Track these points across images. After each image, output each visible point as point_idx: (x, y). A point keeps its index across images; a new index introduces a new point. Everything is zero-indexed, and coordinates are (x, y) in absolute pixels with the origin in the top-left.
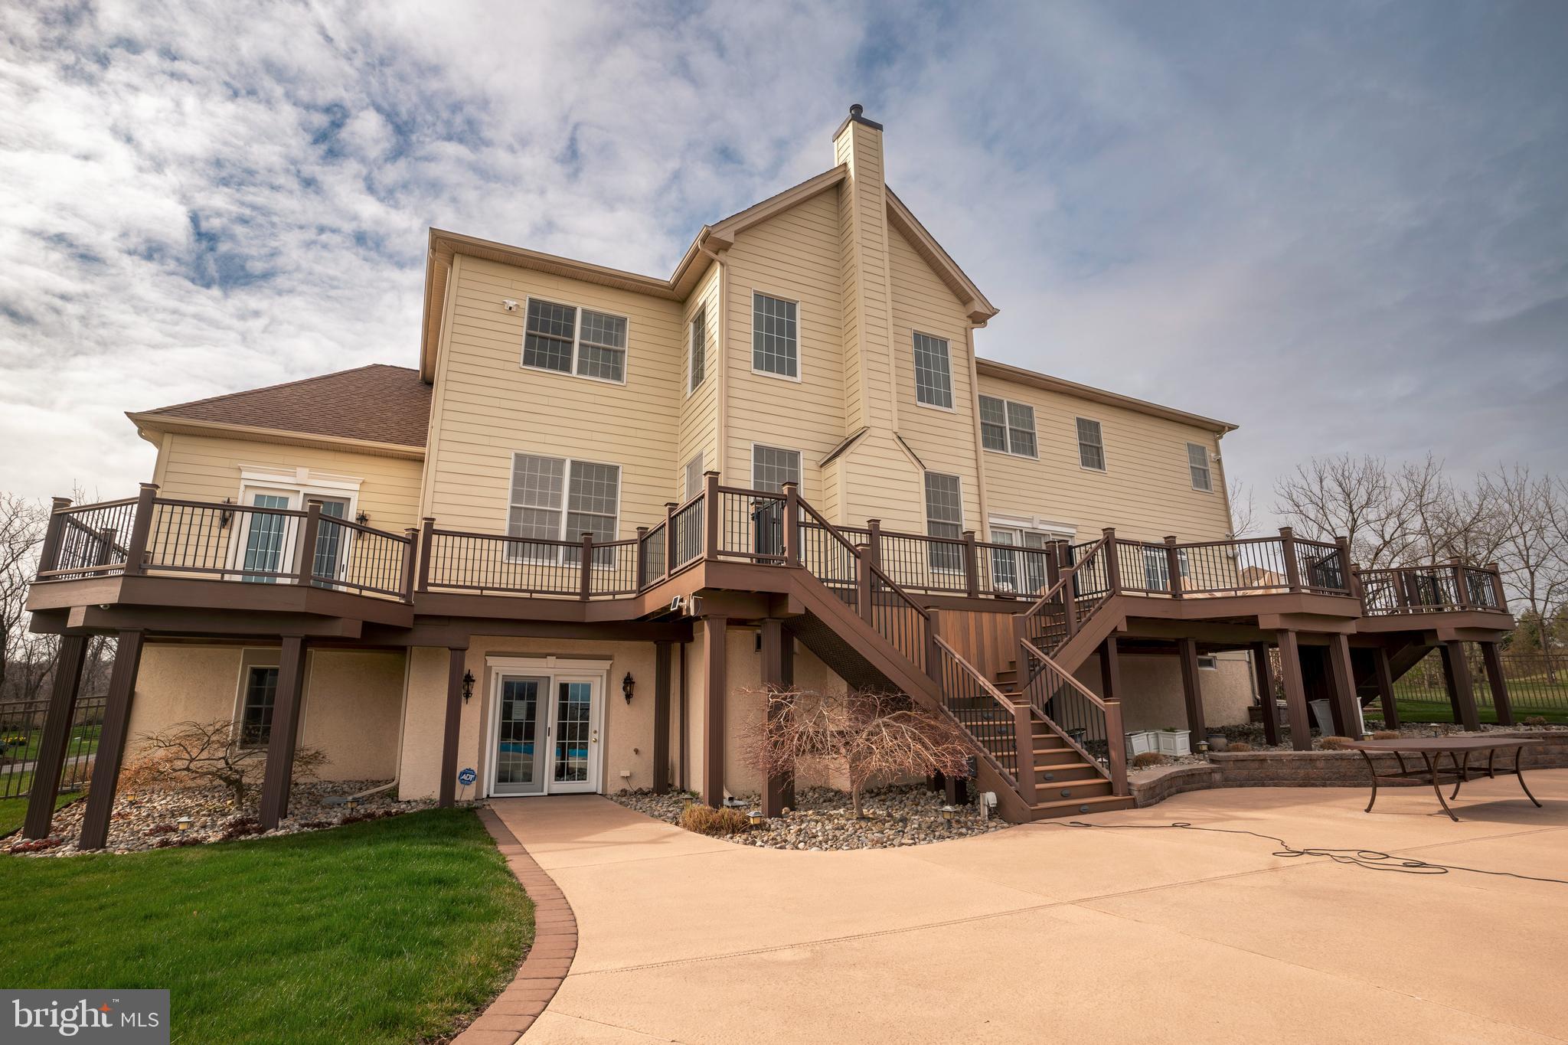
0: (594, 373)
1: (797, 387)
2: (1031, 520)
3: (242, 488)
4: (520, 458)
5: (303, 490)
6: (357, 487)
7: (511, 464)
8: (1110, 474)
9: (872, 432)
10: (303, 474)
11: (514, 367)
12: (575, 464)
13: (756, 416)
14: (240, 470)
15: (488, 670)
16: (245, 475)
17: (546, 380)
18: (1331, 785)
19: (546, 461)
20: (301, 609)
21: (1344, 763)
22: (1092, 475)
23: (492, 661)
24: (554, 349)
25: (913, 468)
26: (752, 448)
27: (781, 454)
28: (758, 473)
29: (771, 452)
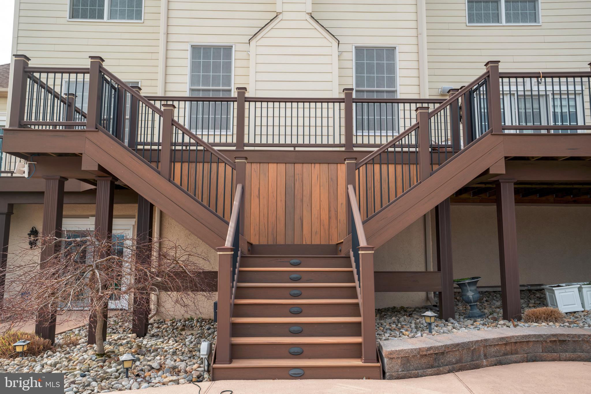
0: (122, 17)
9: (284, 16)
13: (196, 22)
17: (87, 26)
24: (93, 4)
25: (324, 42)
26: (189, 48)
27: (217, 49)
28: (195, 67)
29: (207, 49)
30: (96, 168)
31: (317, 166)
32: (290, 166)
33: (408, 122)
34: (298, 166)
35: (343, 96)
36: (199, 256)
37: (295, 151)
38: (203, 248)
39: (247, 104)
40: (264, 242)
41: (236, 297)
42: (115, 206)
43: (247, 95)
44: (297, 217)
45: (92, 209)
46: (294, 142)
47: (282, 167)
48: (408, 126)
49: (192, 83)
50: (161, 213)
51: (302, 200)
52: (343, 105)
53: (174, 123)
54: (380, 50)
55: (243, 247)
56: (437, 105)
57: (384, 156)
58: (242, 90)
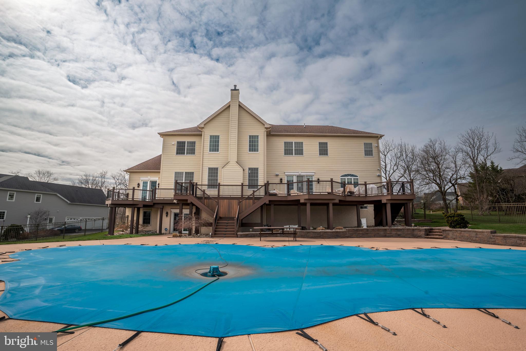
0: (190, 154)
1: (219, 154)
2: (298, 173)
3: (141, 181)
4: (176, 173)
5: (150, 180)
6: (158, 179)
7: (174, 174)
8: (330, 157)
9: (231, 162)
10: (149, 177)
11: (175, 155)
12: (185, 172)
13: (209, 162)
14: (140, 178)
15: (171, 212)
16: (141, 178)
17: (181, 157)
18: (299, 238)
19: (180, 173)
20: (132, 203)
21: (303, 233)
22: (323, 158)
23: (172, 210)
24: (182, 150)
25: (240, 169)
26: (208, 168)
27: (215, 168)
28: (209, 173)
29: (212, 168)
30: (190, 202)
31: (235, 200)
32: (229, 200)
33: (251, 193)
34: (231, 200)
35: (241, 185)
36: (209, 219)
37: (230, 197)
38: (210, 218)
39: (220, 186)
40: (223, 216)
41: (215, 232)
42: (183, 206)
43: (220, 184)
44: (230, 212)
45: (178, 207)
46: (230, 195)
47: (227, 200)
48: (251, 194)
49: (208, 177)
50: (201, 209)
51: (231, 208)
52: (241, 186)
53: (205, 193)
54: (255, 169)
55: (218, 217)
56: (260, 187)
57: (249, 198)
58: (219, 183)
